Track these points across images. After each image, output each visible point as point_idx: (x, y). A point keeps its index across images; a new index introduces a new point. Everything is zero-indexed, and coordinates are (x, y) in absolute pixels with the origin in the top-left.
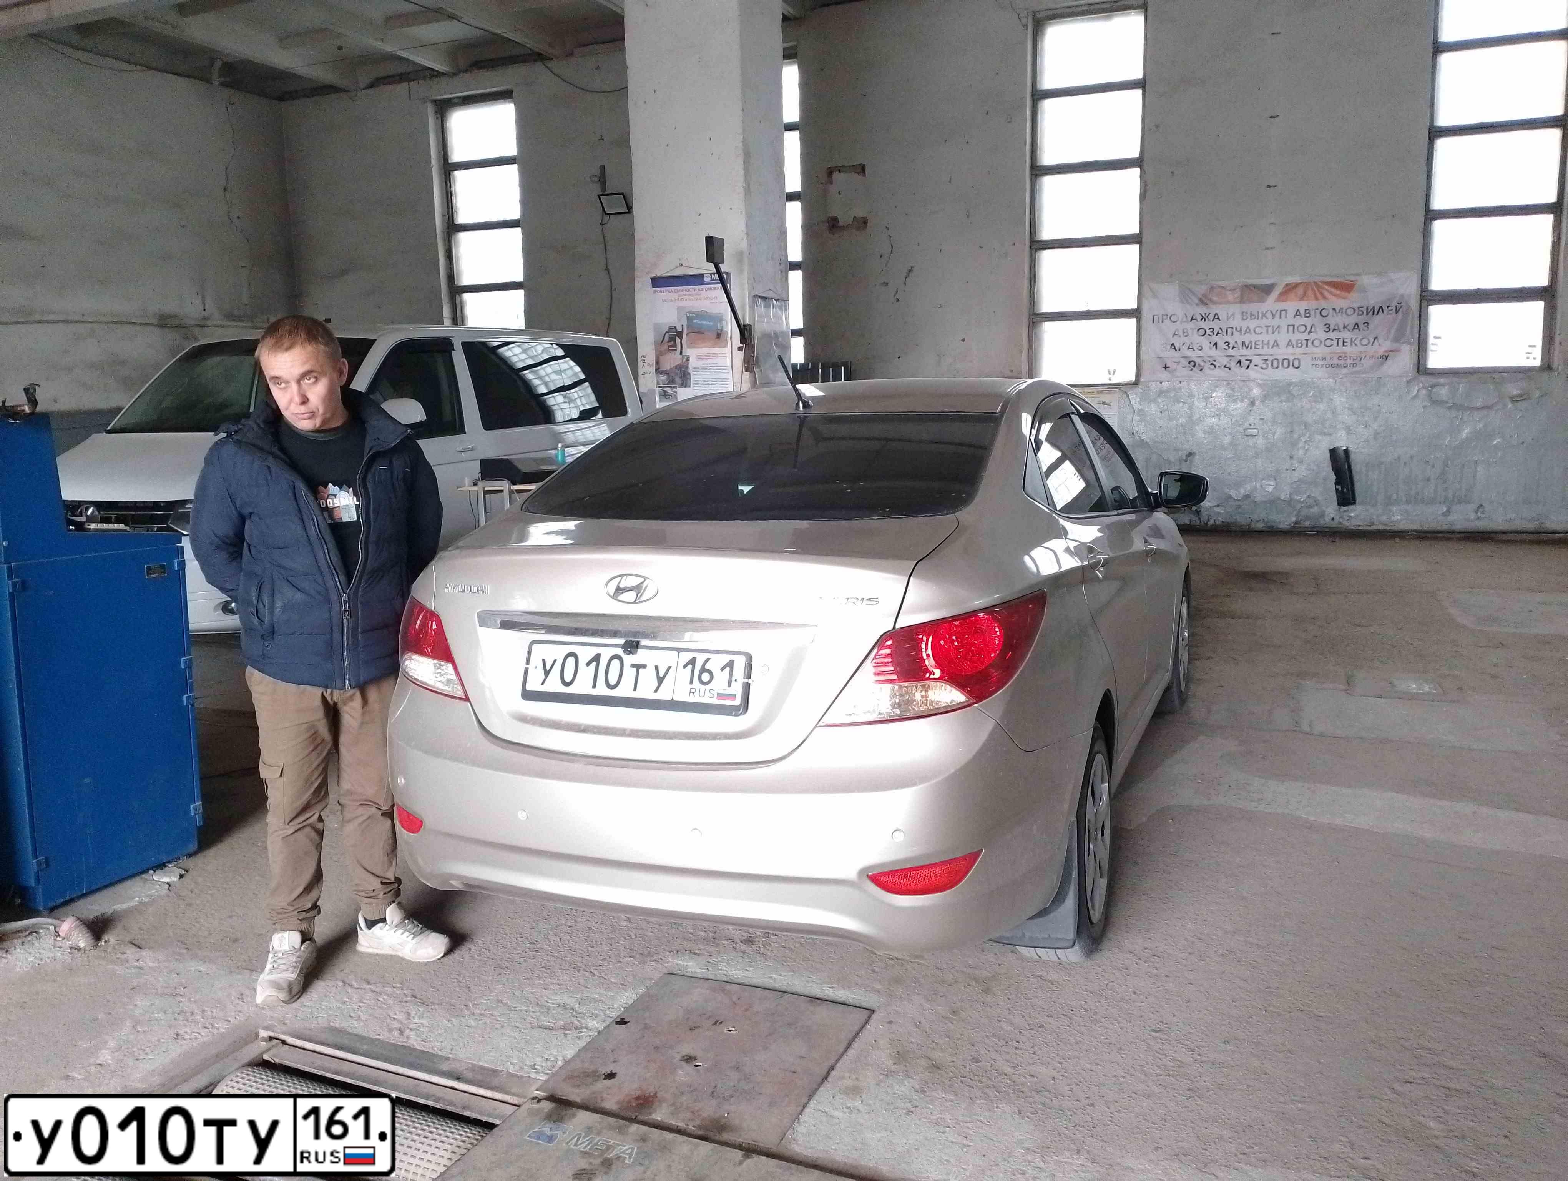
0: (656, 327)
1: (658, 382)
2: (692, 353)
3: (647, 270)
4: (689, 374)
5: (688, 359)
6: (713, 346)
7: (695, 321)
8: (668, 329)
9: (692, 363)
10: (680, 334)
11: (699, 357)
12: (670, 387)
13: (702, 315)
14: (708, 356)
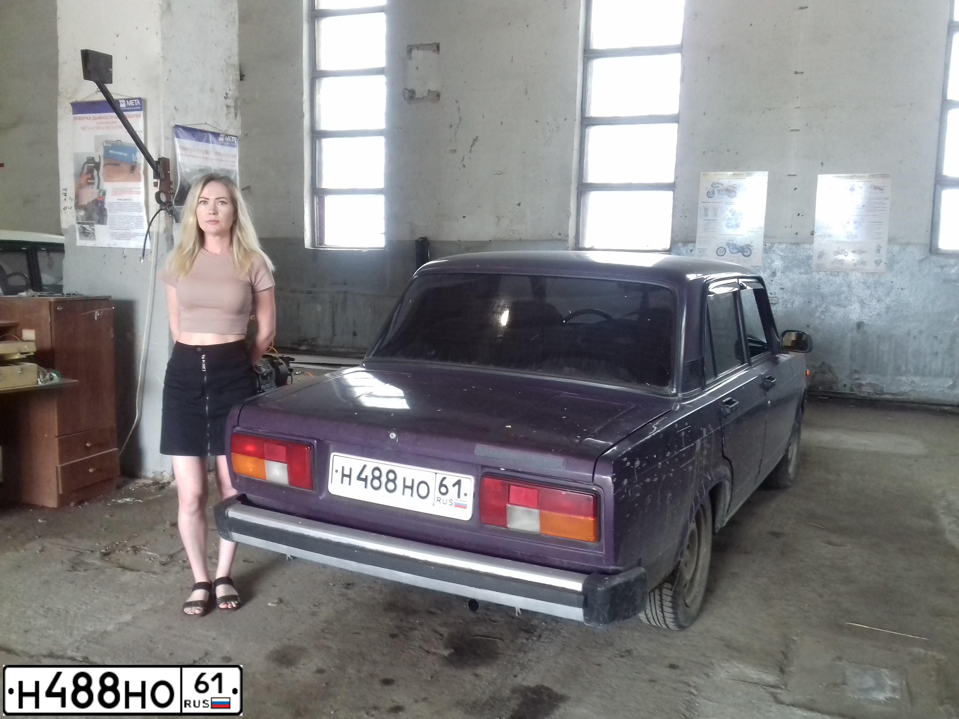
0: (76, 156)
1: (77, 219)
2: (107, 186)
3: (69, 96)
4: (105, 210)
5: (104, 194)
6: (127, 180)
7: (111, 152)
8: (86, 160)
9: (109, 199)
10: (97, 166)
11: (116, 192)
12: (88, 224)
13: (117, 145)
14: (123, 191)
